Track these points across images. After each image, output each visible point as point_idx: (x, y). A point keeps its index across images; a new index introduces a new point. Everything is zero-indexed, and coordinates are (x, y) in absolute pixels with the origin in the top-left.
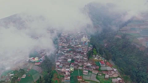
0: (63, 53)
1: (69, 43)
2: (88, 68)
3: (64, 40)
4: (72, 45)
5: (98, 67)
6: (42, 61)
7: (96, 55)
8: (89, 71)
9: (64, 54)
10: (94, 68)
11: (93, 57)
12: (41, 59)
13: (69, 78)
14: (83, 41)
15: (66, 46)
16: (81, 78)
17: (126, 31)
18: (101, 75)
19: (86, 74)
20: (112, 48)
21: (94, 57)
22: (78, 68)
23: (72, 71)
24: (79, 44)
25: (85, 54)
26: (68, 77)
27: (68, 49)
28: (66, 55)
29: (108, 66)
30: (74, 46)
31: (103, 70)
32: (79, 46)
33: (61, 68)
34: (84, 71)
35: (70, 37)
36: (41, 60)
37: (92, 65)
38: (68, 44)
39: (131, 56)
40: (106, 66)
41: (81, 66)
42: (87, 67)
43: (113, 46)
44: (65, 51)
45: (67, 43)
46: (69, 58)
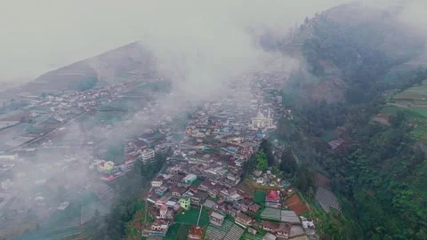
0: (184, 155)
1: (213, 130)
2: (229, 207)
3: (203, 120)
4: (217, 137)
5: (255, 208)
6: (122, 171)
7: (264, 171)
8: (227, 217)
9: (186, 159)
10: (245, 210)
11: (255, 176)
12: (122, 166)
13: (165, 227)
14: (256, 127)
15: (200, 138)
16: (198, 233)
17: (411, 100)
18: (255, 232)
19: (217, 224)
20: (353, 154)
21: (257, 177)
22: (203, 201)
23: (183, 210)
24: (237, 133)
25: (238, 164)
26: (162, 223)
27: (202, 147)
28: (190, 162)
29: (288, 209)
30: (222, 140)
31: (265, 220)
32: (236, 139)
33: (159, 197)
34: (214, 214)
35: (224, 112)
36: (120, 170)
37: (242, 198)
38: (207, 133)
39: (404, 188)
40: (282, 208)
41: (212, 200)
42: (228, 204)
43: (357, 147)
44: (191, 150)
45: (207, 129)
46: (192, 172)
